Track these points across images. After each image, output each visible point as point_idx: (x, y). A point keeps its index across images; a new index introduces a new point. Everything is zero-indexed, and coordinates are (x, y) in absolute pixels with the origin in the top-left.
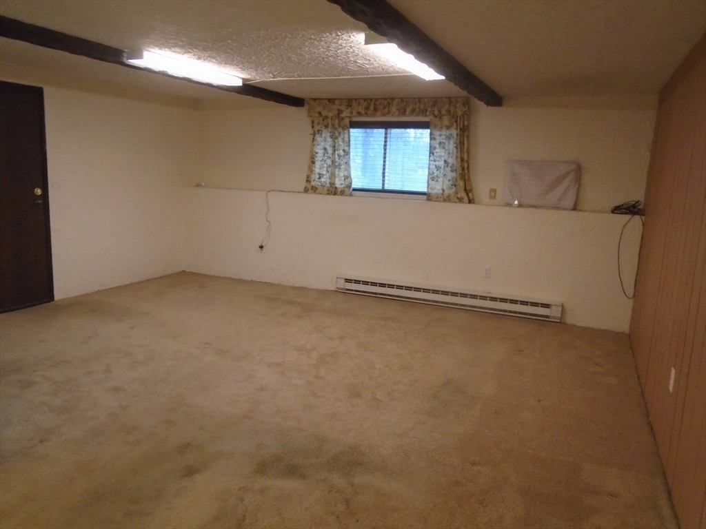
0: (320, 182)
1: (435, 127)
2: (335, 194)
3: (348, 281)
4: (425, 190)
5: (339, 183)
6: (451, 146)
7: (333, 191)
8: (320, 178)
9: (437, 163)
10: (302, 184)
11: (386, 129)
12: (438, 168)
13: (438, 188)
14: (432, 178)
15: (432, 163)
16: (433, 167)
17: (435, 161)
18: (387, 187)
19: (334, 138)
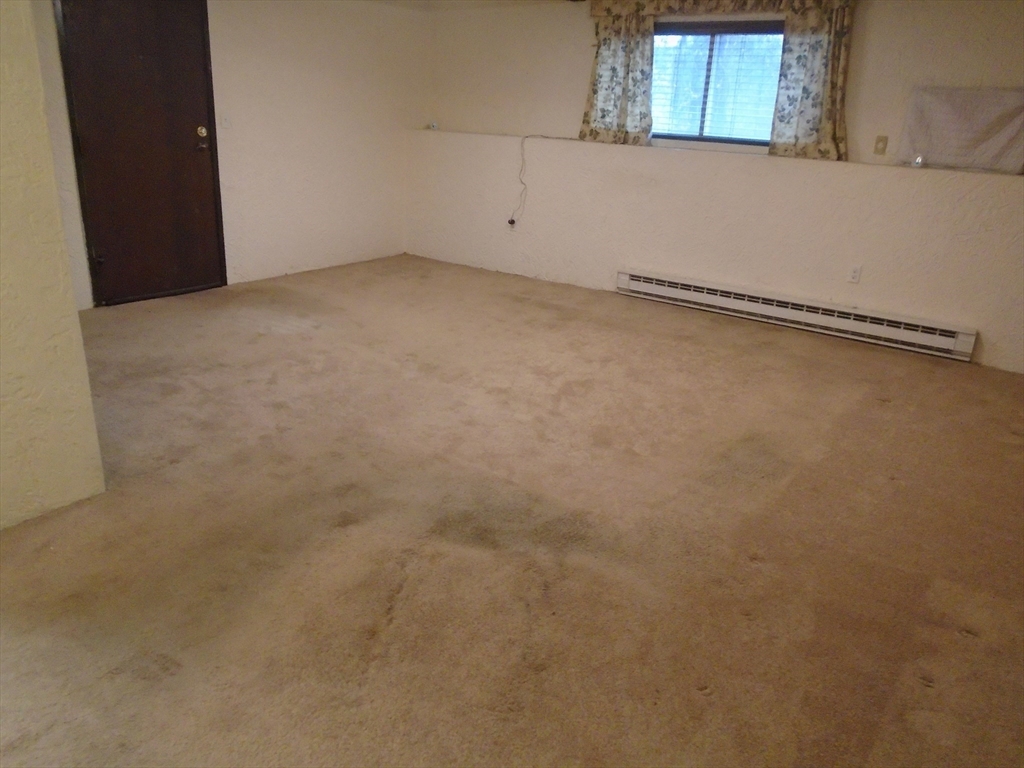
0: (604, 123)
1: (793, 30)
2: (625, 142)
3: (634, 278)
4: (766, 137)
5: (632, 125)
6: (817, 63)
7: (623, 138)
8: (603, 117)
9: (791, 93)
10: (576, 127)
11: (713, 35)
12: (792, 100)
13: (788, 133)
14: (780, 117)
15: (782, 91)
16: (783, 99)
17: (788, 88)
18: (707, 133)
19: (628, 51)
